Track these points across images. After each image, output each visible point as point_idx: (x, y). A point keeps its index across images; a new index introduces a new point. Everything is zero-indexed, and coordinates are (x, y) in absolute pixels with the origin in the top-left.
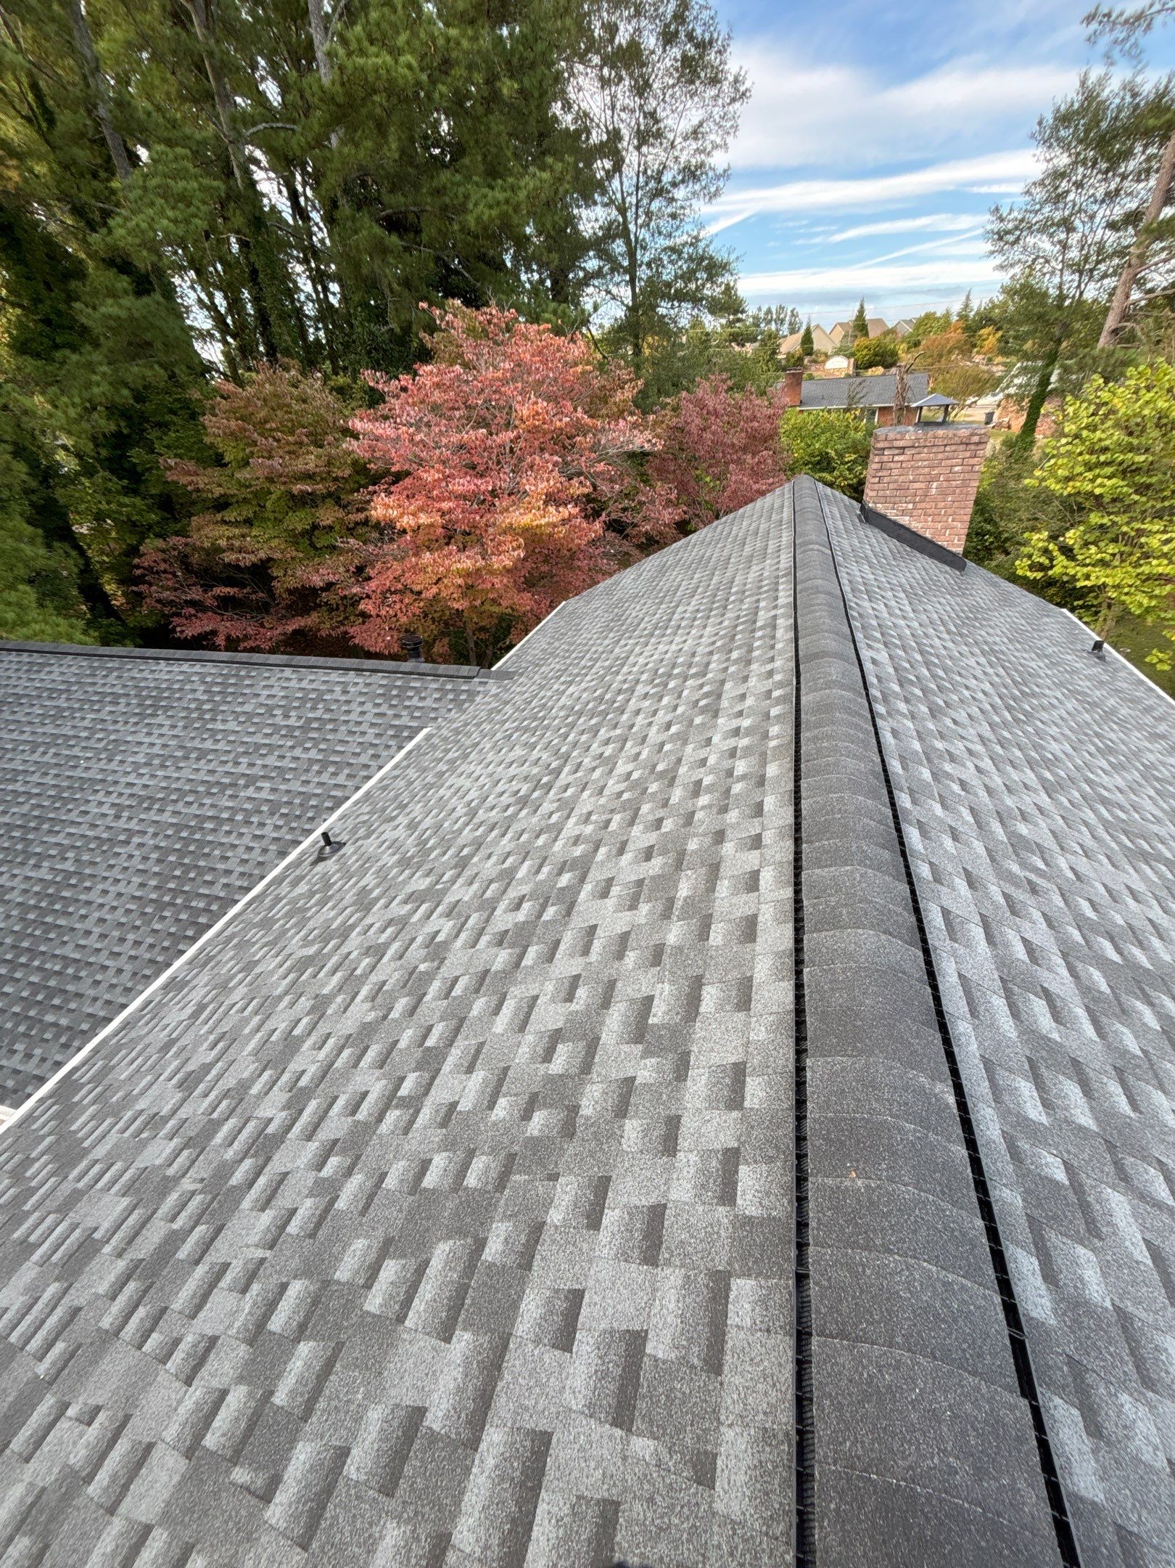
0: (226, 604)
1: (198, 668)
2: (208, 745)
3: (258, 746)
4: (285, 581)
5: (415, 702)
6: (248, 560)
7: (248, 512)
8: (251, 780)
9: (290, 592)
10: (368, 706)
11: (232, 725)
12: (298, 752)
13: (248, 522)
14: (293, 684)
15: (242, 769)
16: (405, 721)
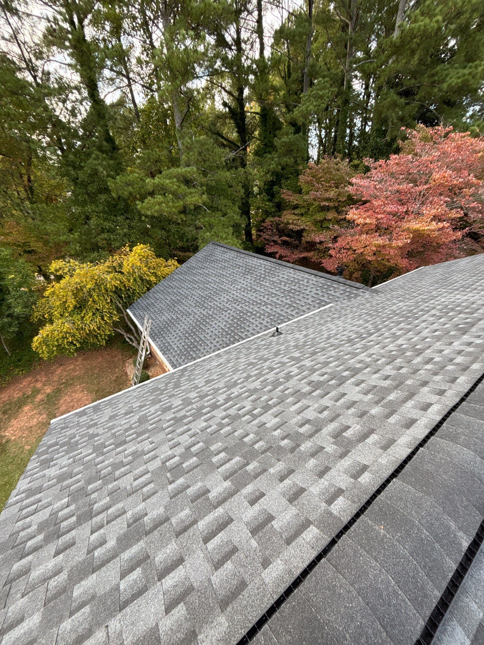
0: (285, 243)
1: (265, 263)
2: (258, 289)
3: (272, 293)
4: (307, 238)
5: (332, 292)
6: (297, 228)
7: (303, 211)
8: (266, 304)
9: (307, 242)
10: (314, 290)
11: (267, 284)
12: (284, 299)
13: (302, 215)
14: (292, 275)
15: (265, 299)
16: (325, 299)
